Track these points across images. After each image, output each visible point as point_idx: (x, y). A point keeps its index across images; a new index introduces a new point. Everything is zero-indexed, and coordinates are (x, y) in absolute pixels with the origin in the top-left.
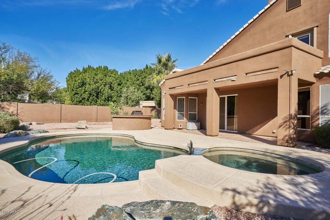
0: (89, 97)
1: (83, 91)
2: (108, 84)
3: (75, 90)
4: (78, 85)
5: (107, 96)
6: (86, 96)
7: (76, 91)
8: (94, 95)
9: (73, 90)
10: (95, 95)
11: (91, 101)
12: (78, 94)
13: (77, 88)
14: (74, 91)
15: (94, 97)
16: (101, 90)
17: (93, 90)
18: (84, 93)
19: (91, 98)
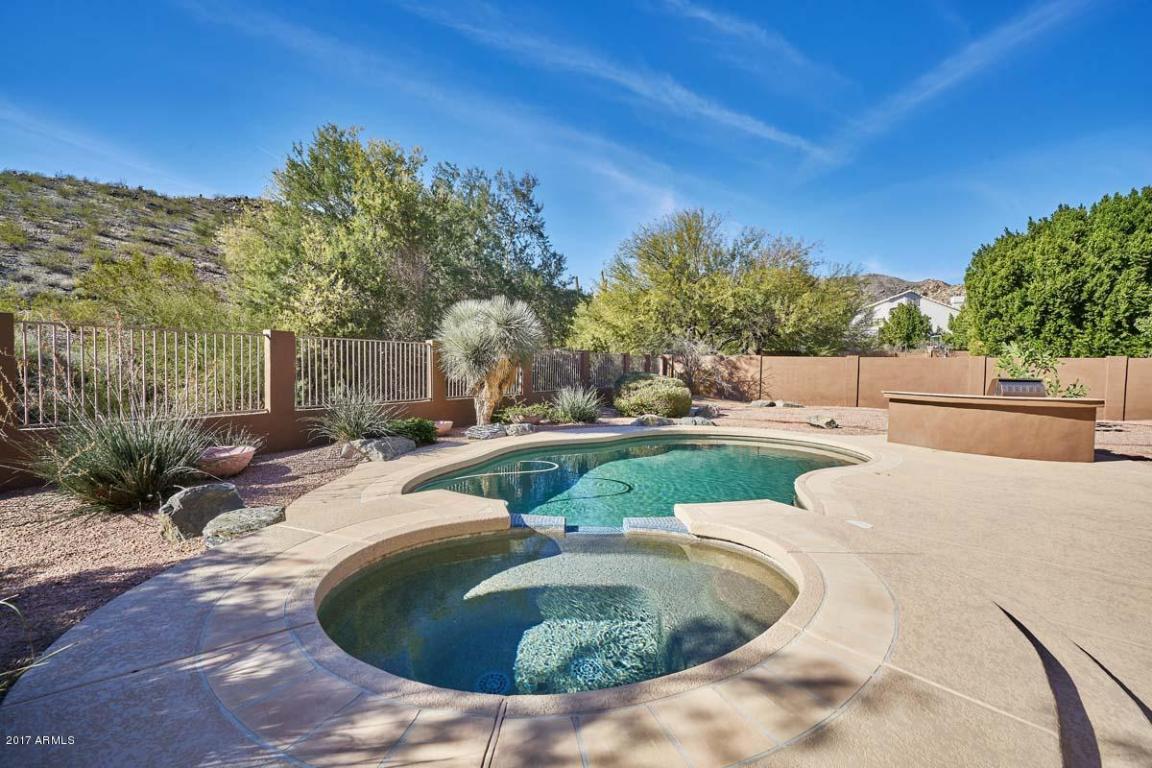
0: (1042, 323)
1: (1017, 303)
2: (1138, 263)
3: (991, 302)
4: (1000, 286)
5: (1127, 314)
6: (1028, 320)
7: (993, 306)
8: (1059, 316)
9: (982, 305)
10: (1063, 313)
11: (1049, 336)
12: (1000, 316)
13: (996, 297)
14: (988, 308)
15: (1060, 322)
16: (1092, 293)
17: (1054, 296)
18: (1020, 309)
19: (1050, 326)
